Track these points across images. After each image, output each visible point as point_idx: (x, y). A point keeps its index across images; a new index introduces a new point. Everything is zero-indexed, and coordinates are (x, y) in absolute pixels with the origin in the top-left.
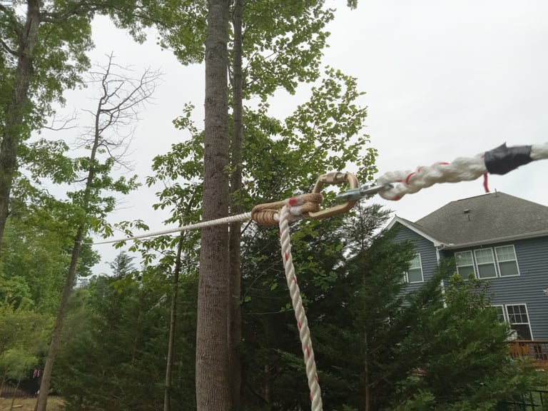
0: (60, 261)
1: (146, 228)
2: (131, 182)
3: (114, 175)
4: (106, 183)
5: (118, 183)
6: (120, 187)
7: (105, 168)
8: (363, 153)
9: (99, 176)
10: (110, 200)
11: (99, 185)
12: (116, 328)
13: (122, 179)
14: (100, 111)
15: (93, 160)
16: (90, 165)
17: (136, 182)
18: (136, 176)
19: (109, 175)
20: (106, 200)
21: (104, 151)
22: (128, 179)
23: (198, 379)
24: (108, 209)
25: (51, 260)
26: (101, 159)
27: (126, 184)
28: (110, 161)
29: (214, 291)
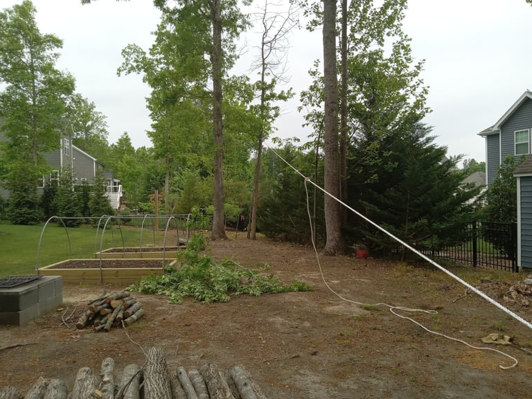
0: (240, 139)
1: (299, 140)
2: (289, 93)
3: (277, 90)
4: (273, 96)
5: (280, 95)
6: (282, 97)
7: (271, 86)
8: (419, 90)
9: (268, 92)
10: (276, 108)
11: (268, 98)
12: (288, 191)
13: (283, 92)
14: (263, 44)
15: (263, 82)
16: (262, 86)
17: (292, 92)
18: (291, 88)
19: (274, 92)
20: (274, 108)
21: (269, 74)
22: (286, 92)
23: (326, 213)
24: (276, 115)
25: (234, 140)
26: (268, 80)
27: (286, 95)
28: (274, 81)
29: (331, 174)
